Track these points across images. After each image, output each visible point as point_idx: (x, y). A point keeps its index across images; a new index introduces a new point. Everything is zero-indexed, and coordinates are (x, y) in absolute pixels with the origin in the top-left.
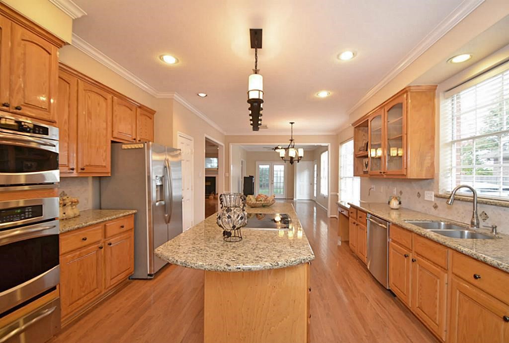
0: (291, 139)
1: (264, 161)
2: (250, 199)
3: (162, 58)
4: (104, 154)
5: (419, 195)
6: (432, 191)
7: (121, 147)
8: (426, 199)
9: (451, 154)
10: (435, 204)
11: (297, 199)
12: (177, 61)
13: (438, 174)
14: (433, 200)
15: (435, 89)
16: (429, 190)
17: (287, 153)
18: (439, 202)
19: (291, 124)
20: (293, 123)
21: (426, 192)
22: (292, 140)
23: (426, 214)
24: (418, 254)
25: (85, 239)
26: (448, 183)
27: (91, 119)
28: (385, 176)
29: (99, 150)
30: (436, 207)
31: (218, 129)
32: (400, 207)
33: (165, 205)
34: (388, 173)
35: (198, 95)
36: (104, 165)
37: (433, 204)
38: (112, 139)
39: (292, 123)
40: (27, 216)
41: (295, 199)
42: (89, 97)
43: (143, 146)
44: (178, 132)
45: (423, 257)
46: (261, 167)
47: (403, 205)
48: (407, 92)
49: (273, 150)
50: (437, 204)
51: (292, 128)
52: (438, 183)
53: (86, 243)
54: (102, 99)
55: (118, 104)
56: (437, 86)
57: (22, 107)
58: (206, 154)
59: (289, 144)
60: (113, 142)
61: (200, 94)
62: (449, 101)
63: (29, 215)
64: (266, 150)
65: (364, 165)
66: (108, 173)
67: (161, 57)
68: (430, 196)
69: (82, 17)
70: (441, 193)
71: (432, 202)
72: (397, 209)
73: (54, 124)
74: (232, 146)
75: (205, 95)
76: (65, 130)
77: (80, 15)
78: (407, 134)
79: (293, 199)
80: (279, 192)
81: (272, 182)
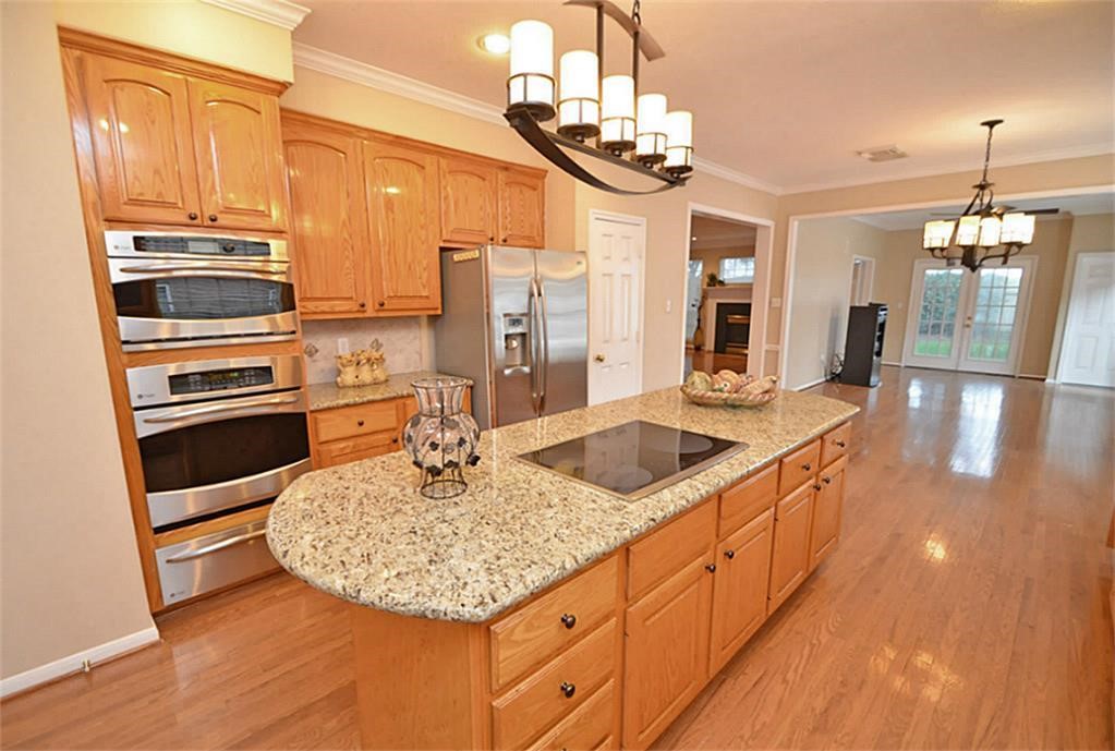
0: (979, 182)
3: (482, 45)
4: (425, 275)
7: (452, 259)
19: (987, 128)
20: (997, 122)
22: (982, 187)
25: (361, 424)
27: (393, 212)
29: (412, 267)
31: (750, 182)
33: (531, 374)
36: (424, 294)
38: (442, 245)
39: (991, 124)
40: (248, 383)
42: (386, 170)
43: (477, 255)
44: (591, 211)
51: (989, 144)
53: (362, 430)
54: (413, 169)
55: (450, 172)
57: (219, 216)
58: (691, 252)
59: (969, 201)
60: (442, 249)
63: (250, 380)
66: (437, 309)
67: (480, 43)
69: (305, 19)
73: (284, 235)
74: (796, 223)
76: (345, 239)
77: (300, 19)
79: (1044, 380)
80: (989, 354)
81: (968, 322)
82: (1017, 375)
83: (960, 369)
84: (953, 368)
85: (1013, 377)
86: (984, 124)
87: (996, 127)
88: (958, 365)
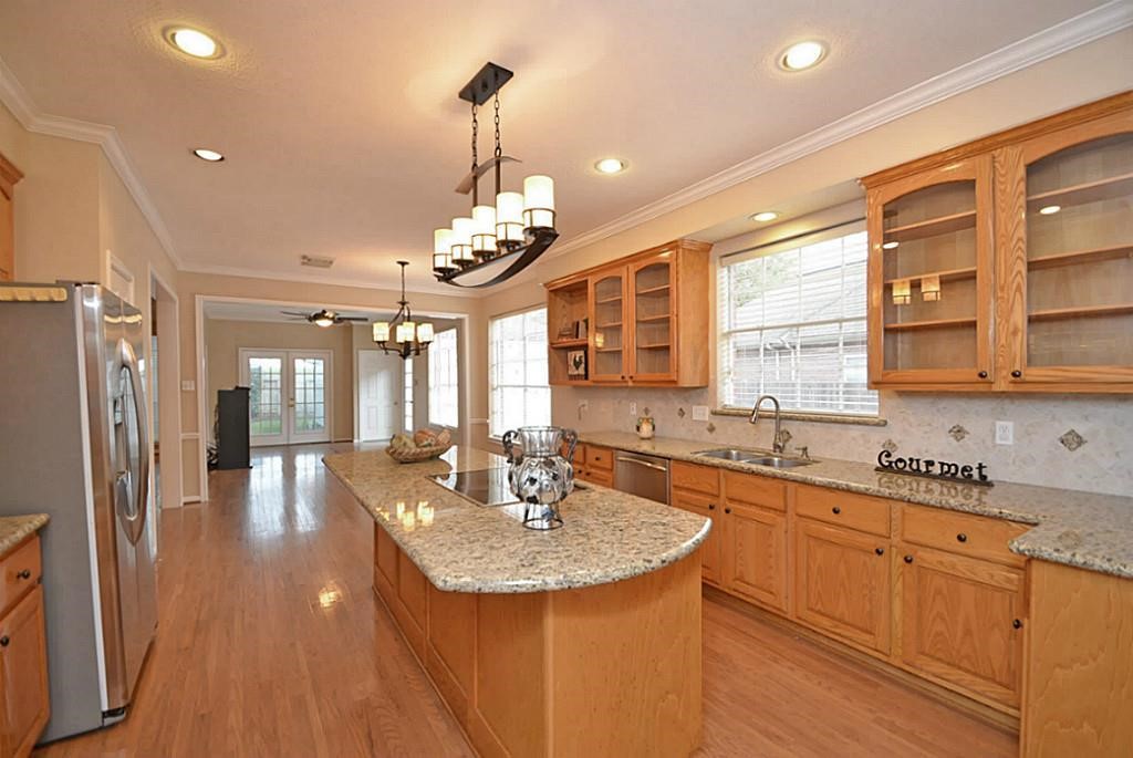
0: (400, 300)
1: (266, 349)
2: (405, 444)
3: (169, 35)
5: (682, 413)
6: (705, 404)
8: (694, 418)
9: (728, 349)
10: (711, 425)
11: (363, 438)
12: (222, 52)
13: (715, 380)
14: (707, 419)
15: (710, 249)
16: (699, 404)
17: (393, 332)
18: (716, 421)
19: (400, 266)
20: (407, 263)
21: (694, 407)
22: (403, 303)
23: (695, 442)
24: (732, 500)
26: (729, 394)
28: (630, 384)
30: (711, 429)
31: (169, 250)
32: (653, 436)
34: (638, 379)
35: (195, 153)
37: (708, 425)
39: (403, 264)
41: (356, 441)
43: (65, 298)
44: (109, 252)
45: (741, 502)
46: (255, 363)
47: (658, 433)
48: (677, 247)
49: (307, 321)
50: (715, 425)
51: (403, 275)
52: (715, 393)
56: (712, 245)
61: (198, 152)
62: (725, 270)
64: (284, 319)
65: (572, 363)
68: (701, 413)
70: (719, 408)
71: (705, 422)
72: (649, 439)
74: (201, 303)
75: (218, 157)
78: (677, 316)
79: (352, 441)
80: (311, 427)
81: (291, 403)
82: (333, 440)
83: (291, 442)
84: (285, 443)
85: (329, 442)
86: (399, 263)
87: (406, 266)
88: (288, 440)
